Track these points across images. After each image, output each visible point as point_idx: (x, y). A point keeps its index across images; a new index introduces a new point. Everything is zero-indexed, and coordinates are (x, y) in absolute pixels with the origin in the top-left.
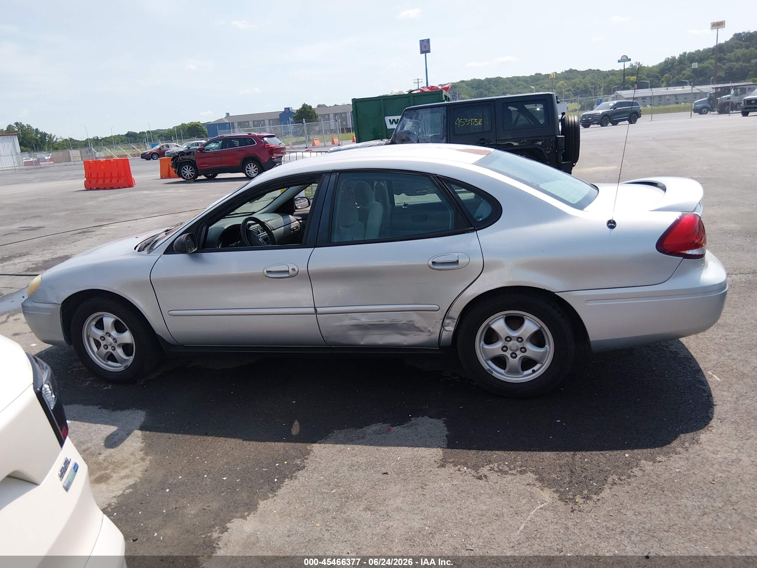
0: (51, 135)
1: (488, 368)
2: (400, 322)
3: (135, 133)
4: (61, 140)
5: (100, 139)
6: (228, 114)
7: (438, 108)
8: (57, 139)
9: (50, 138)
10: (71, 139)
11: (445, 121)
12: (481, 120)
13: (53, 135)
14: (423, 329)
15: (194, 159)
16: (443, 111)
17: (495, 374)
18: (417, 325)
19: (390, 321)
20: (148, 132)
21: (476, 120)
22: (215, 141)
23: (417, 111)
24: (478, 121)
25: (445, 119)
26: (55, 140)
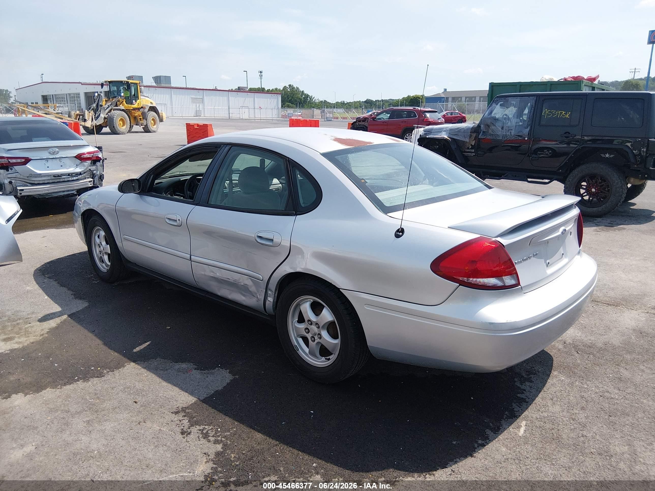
0: (312, 96)
1: (296, 344)
2: (240, 283)
3: (372, 101)
4: (318, 101)
5: (346, 103)
6: (445, 90)
7: (527, 97)
8: (315, 100)
9: (311, 99)
10: (325, 101)
11: (532, 111)
12: (570, 113)
13: (313, 97)
14: (254, 294)
15: (367, 126)
16: (533, 99)
17: (300, 352)
18: (250, 290)
19: (234, 280)
20: (382, 100)
21: (564, 112)
22: (387, 112)
23: (507, 98)
24: (566, 114)
25: (533, 109)
26: (314, 100)
